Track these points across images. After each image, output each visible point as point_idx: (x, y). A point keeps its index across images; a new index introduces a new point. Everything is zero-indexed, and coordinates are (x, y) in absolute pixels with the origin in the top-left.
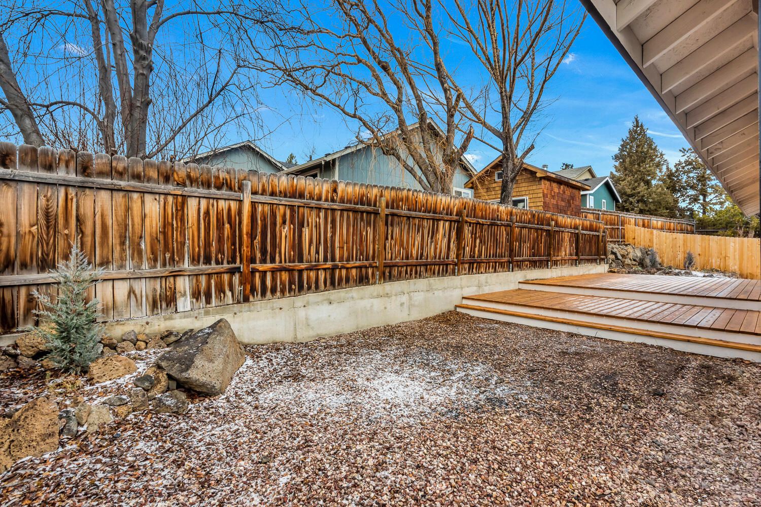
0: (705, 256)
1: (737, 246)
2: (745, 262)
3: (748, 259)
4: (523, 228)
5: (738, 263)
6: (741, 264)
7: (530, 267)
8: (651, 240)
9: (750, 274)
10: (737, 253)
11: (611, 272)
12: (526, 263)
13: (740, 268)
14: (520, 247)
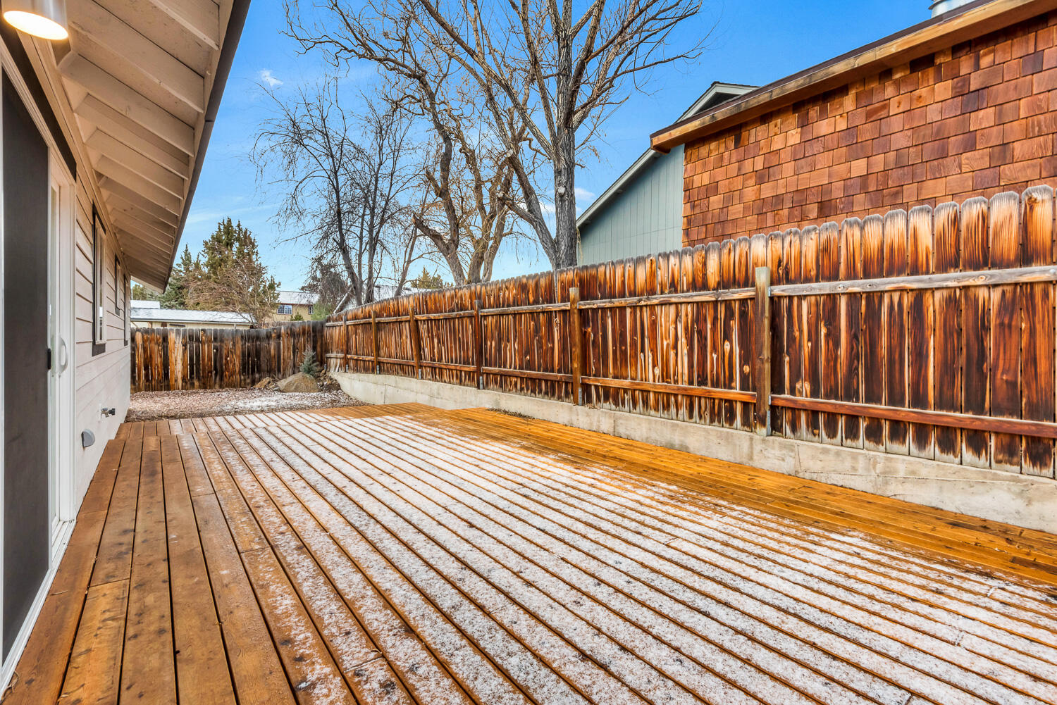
4: (503, 315)
7: (522, 389)
12: (514, 379)
14: (499, 349)
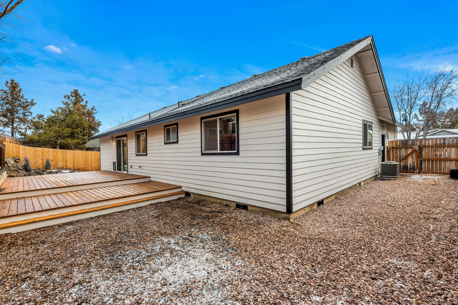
0: (55, 161)
1: (72, 154)
2: (76, 163)
3: (77, 161)
5: (72, 164)
6: (74, 164)
8: (18, 152)
9: (78, 168)
10: (72, 158)
11: (10, 176)
13: (74, 167)
